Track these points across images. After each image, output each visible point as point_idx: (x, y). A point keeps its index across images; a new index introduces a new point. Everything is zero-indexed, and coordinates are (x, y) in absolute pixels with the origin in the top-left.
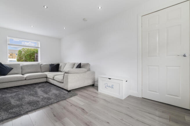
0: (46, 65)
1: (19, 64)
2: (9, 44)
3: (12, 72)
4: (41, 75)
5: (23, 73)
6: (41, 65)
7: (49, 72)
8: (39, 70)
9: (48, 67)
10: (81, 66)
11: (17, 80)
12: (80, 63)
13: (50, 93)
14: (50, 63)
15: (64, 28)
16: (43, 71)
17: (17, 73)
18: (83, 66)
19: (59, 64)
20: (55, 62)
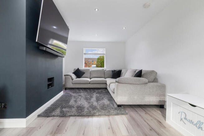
0: (109, 71)
1: (89, 70)
2: (85, 54)
3: (84, 76)
4: (102, 81)
5: (91, 77)
6: (105, 71)
7: (111, 78)
8: (103, 76)
9: (111, 73)
10: (142, 74)
11: (84, 83)
12: (141, 69)
13: (100, 102)
14: (113, 69)
15: (124, 28)
16: (106, 76)
17: (87, 77)
18: (144, 74)
19: (121, 70)
20: (117, 69)
